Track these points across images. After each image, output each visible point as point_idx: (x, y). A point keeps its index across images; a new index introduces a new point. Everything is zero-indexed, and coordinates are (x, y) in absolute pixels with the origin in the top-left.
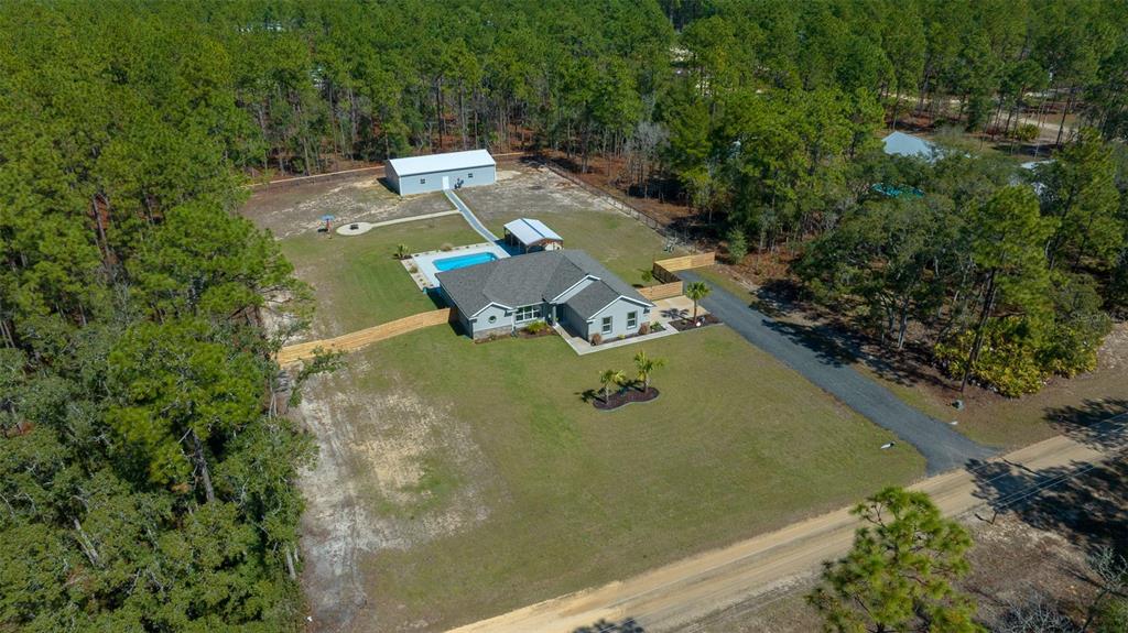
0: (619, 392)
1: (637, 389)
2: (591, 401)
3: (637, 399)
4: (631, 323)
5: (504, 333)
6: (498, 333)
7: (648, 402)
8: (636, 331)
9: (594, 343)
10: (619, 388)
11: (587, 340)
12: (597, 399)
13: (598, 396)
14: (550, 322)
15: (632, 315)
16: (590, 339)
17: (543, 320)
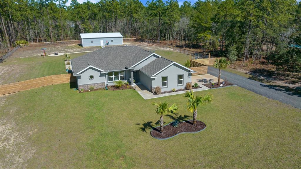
0: (172, 124)
1: (187, 122)
2: (148, 130)
3: (188, 130)
4: (180, 82)
5: (100, 87)
6: (95, 87)
7: (197, 133)
8: (183, 87)
9: (156, 93)
10: (172, 121)
11: (151, 91)
12: (155, 129)
13: (155, 126)
14: (130, 83)
15: (180, 77)
16: (153, 90)
17: (126, 81)
